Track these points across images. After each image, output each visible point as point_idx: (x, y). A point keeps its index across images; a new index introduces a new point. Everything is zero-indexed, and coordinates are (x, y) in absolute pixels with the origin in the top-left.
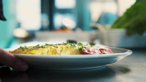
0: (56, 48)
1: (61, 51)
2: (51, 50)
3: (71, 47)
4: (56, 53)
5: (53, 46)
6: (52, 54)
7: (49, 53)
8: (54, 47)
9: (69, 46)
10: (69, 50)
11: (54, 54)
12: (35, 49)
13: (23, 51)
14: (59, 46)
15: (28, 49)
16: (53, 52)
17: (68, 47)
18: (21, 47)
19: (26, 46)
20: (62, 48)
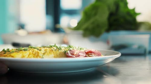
0: (38, 51)
1: (44, 54)
2: (32, 53)
3: (56, 50)
4: (38, 56)
5: (36, 48)
6: (34, 57)
7: (30, 56)
8: (38, 49)
9: (54, 49)
10: (53, 53)
11: (35, 56)
12: (16, 52)
13: (4, 54)
14: (43, 49)
15: (9, 52)
16: (35, 54)
17: (52, 50)
18: (4, 49)
19: (9, 49)
20: (46, 51)
